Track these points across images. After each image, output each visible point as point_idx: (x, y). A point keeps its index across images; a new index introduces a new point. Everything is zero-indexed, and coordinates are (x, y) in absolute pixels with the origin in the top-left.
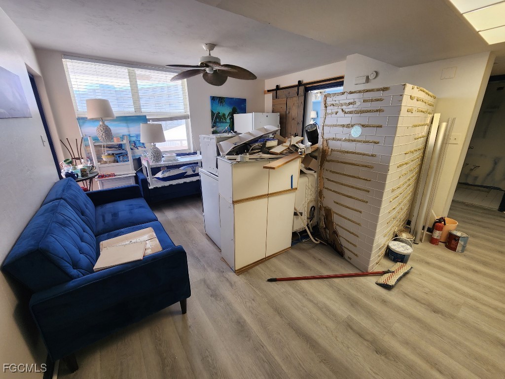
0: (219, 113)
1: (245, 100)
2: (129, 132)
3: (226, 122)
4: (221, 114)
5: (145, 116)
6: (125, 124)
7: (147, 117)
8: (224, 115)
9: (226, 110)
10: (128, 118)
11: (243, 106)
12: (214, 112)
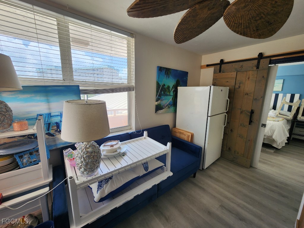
0: (164, 85)
1: (187, 73)
2: (49, 109)
3: (170, 95)
4: (166, 87)
5: (78, 86)
6: (43, 98)
7: (81, 88)
8: (169, 87)
9: (170, 82)
10: (50, 88)
11: (185, 78)
12: (160, 83)
